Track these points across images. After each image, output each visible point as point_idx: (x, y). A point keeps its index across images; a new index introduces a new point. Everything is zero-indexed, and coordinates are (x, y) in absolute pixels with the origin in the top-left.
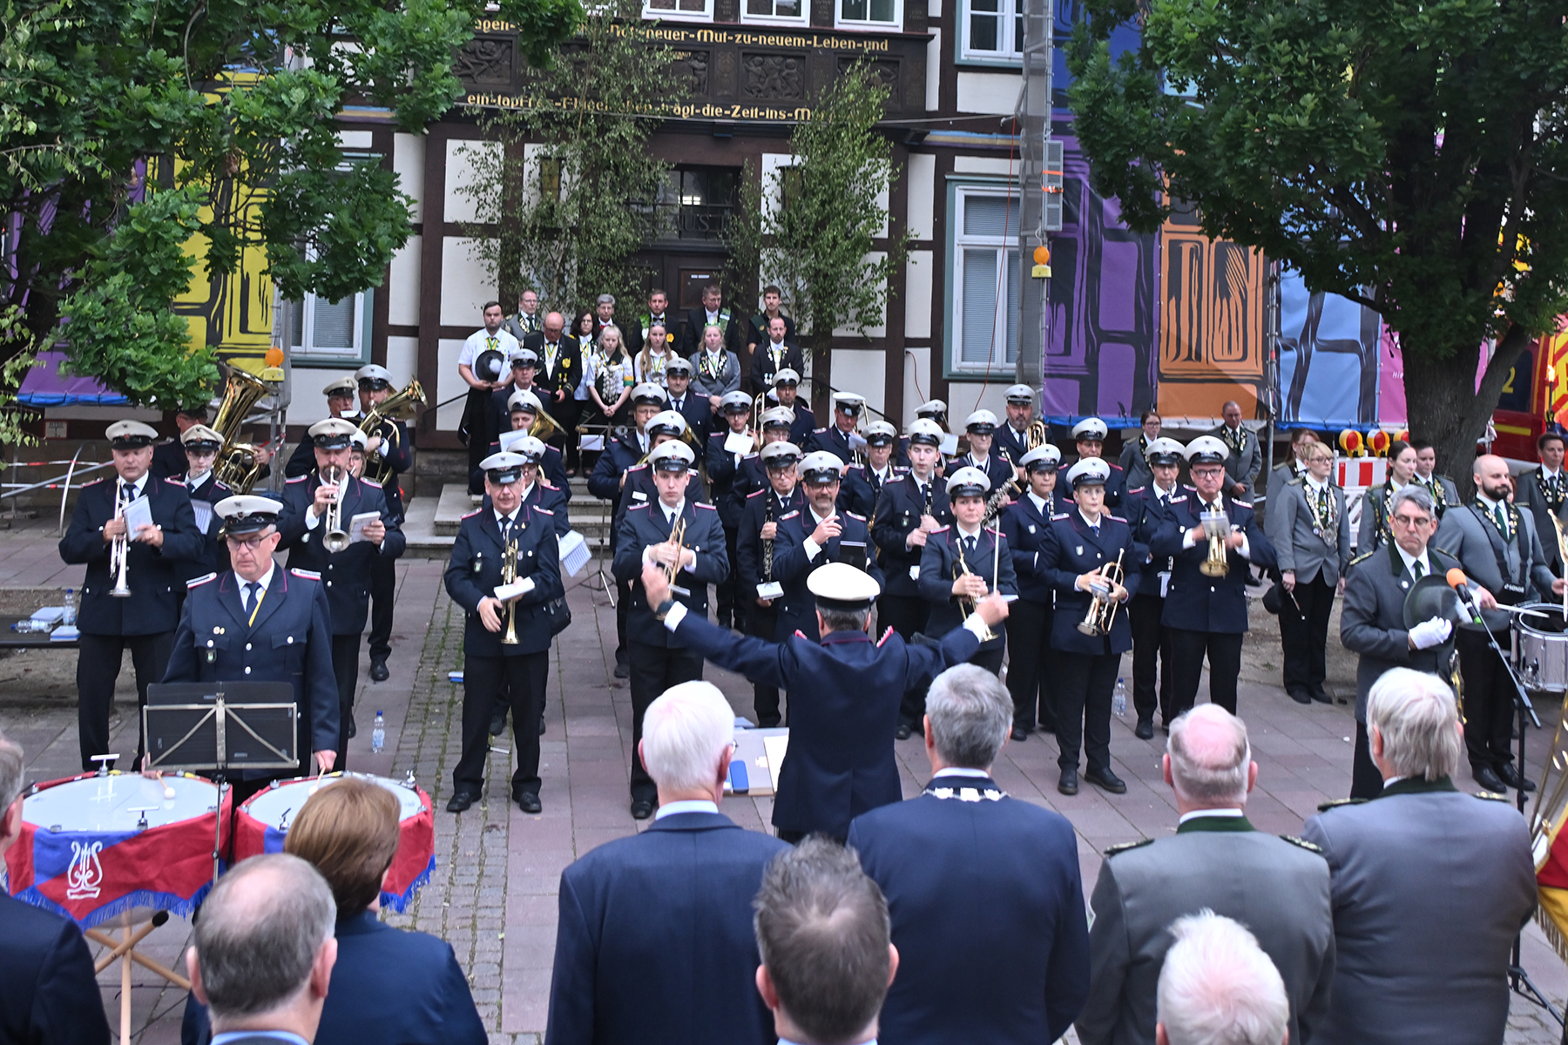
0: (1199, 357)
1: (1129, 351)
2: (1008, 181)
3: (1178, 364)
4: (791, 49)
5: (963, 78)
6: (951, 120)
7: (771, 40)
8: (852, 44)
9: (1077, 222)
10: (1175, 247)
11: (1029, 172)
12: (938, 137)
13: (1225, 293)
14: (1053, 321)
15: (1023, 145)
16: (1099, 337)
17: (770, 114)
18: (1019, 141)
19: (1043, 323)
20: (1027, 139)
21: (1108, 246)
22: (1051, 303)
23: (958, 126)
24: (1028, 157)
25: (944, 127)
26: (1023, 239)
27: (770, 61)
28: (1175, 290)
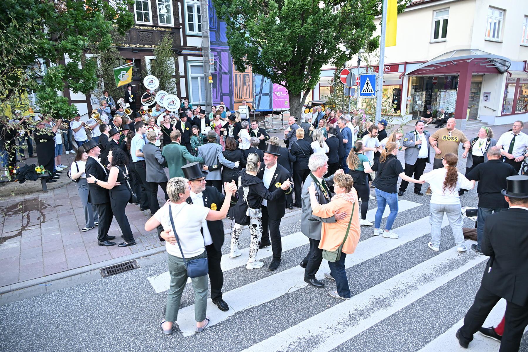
0: (241, 98)
1: (229, 97)
2: (201, 62)
3: (238, 99)
4: (149, 30)
5: (188, 38)
6: (186, 48)
7: (144, 28)
8: (163, 29)
9: (217, 70)
10: (236, 75)
11: (205, 60)
12: (184, 52)
13: (245, 85)
14: (213, 92)
15: (203, 54)
16: (223, 95)
17: (146, 46)
18: (203, 53)
19: (212, 93)
20: (204, 52)
21: (224, 76)
22: (213, 88)
23: (187, 49)
24: (205, 56)
25: (185, 49)
26: (205, 75)
27: (144, 33)
28: (236, 84)
